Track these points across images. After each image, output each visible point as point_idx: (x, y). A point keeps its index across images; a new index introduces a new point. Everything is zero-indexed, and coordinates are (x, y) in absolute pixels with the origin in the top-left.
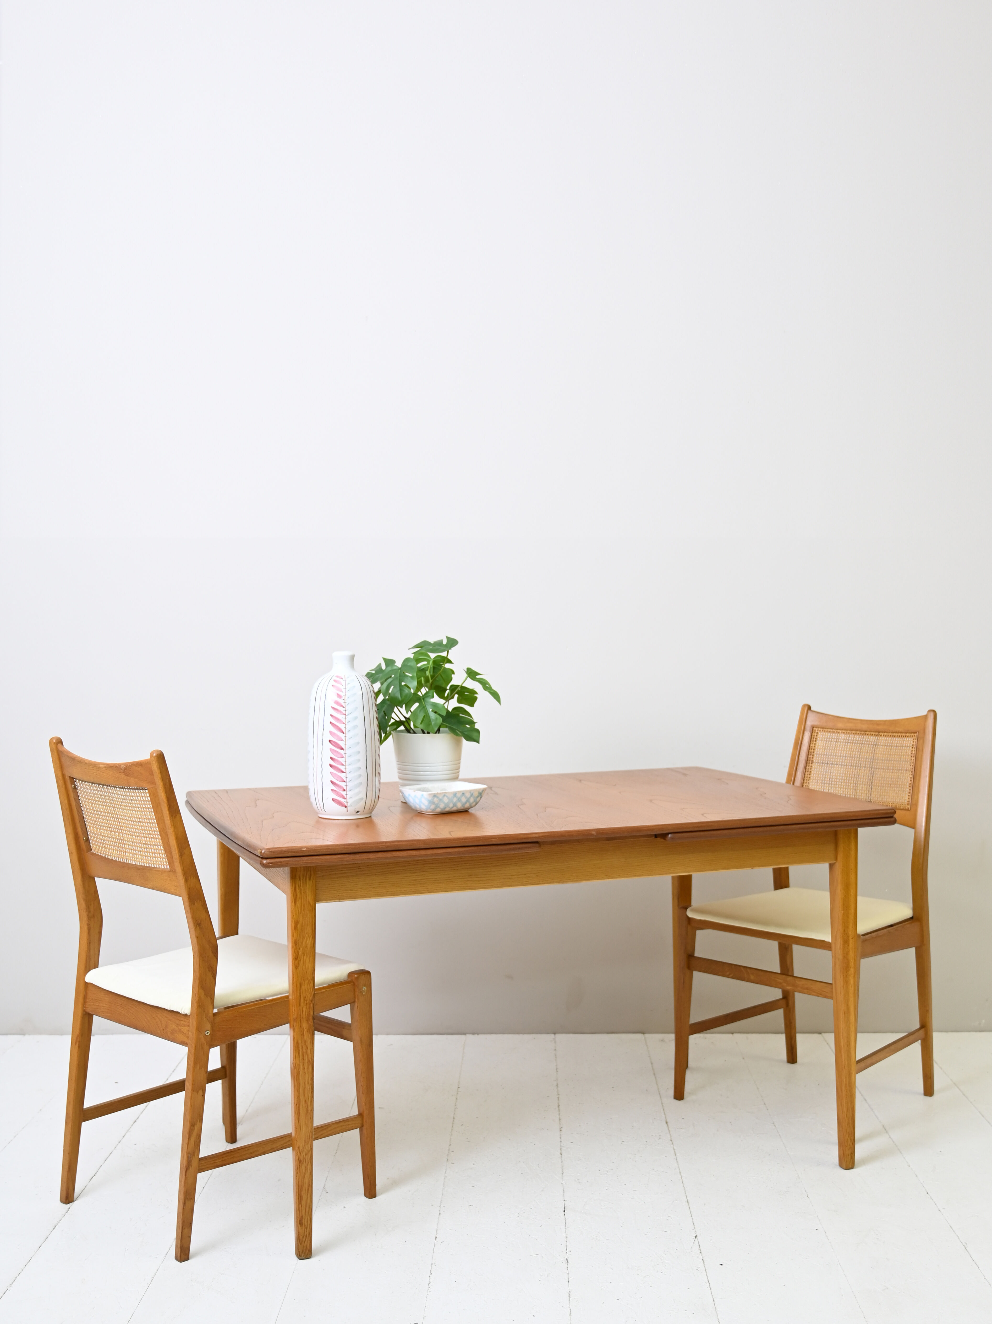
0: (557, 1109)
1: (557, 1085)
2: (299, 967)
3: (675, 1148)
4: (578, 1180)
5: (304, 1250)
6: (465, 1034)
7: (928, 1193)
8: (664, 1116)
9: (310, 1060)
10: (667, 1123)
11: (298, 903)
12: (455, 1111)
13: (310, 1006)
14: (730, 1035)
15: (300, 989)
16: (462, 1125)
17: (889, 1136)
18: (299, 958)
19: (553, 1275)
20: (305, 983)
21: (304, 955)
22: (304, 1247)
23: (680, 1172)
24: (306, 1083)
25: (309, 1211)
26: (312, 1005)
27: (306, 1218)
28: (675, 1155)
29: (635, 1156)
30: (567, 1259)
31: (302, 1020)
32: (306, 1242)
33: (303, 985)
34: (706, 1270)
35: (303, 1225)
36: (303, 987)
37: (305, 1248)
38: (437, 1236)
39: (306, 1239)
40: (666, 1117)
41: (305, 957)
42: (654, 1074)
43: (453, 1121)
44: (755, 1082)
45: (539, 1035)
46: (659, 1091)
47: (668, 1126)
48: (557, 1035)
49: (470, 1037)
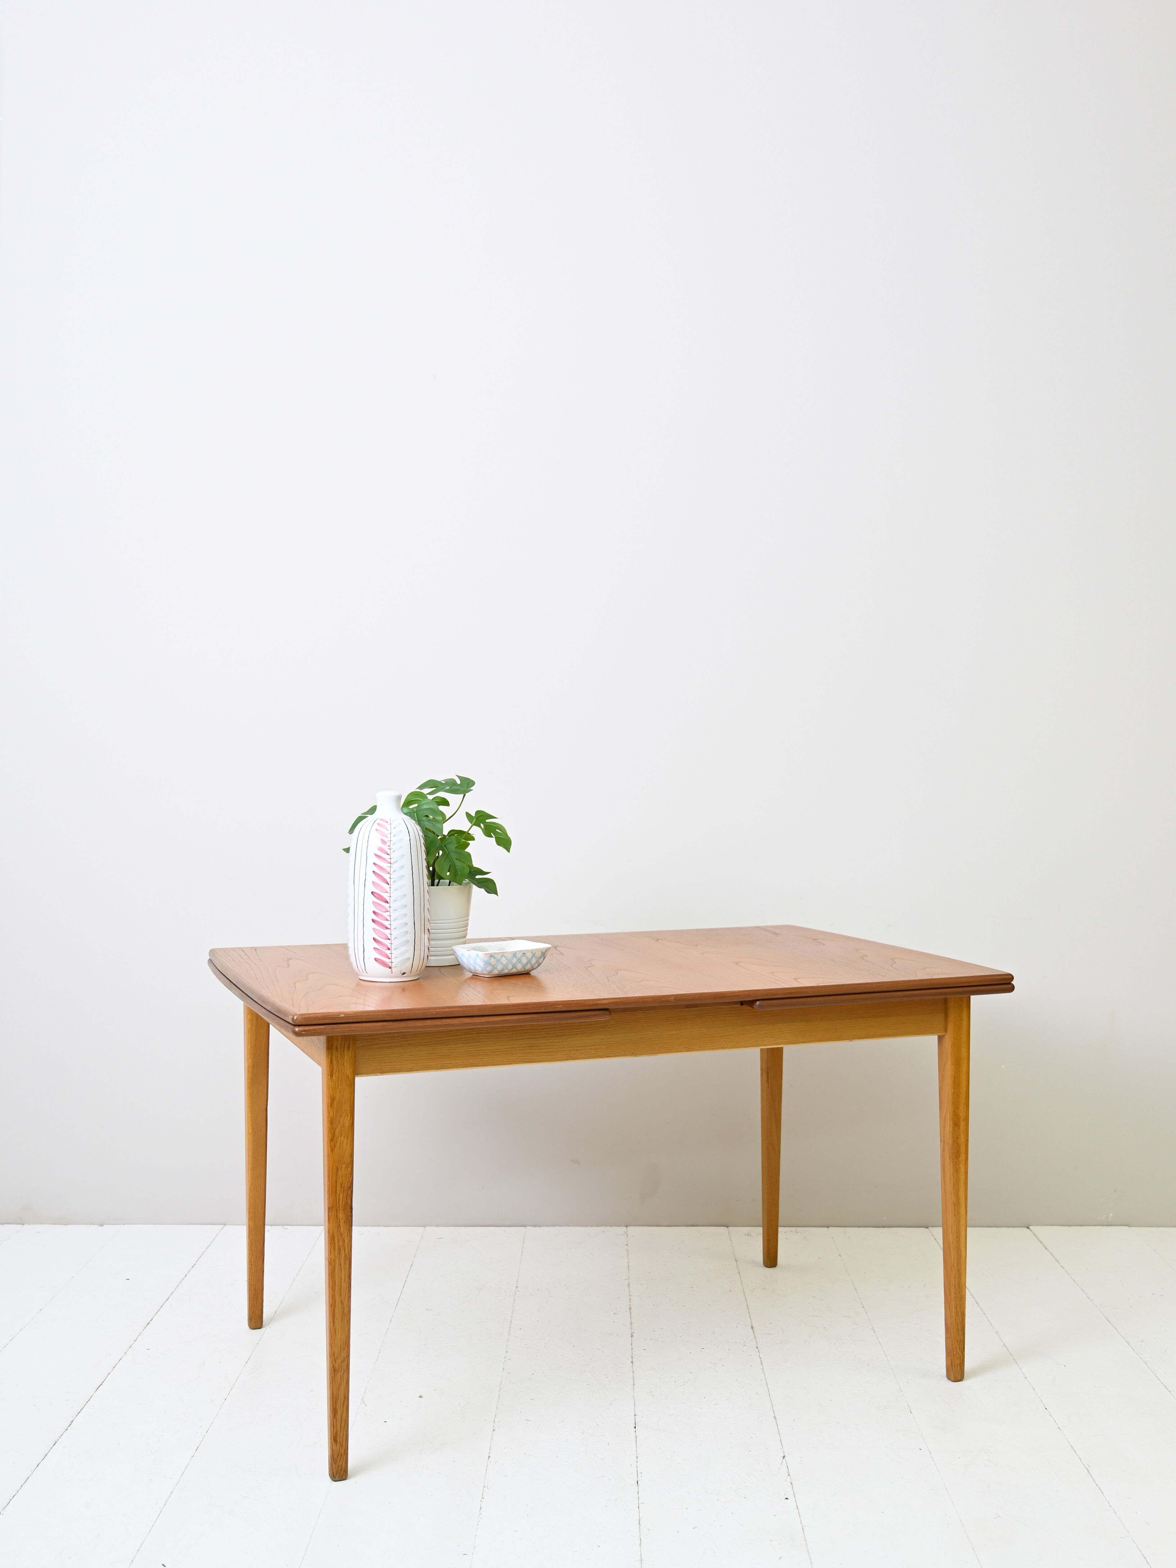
0: (629, 1312)
1: (629, 1285)
2: (335, 1150)
3: (761, 1356)
4: (651, 1392)
5: (339, 1470)
6: (525, 1226)
7: (1046, 1409)
8: (749, 1320)
9: (348, 1255)
10: (752, 1328)
11: (334, 1076)
12: (512, 1313)
13: (347, 1194)
14: (826, 1229)
15: (337, 1175)
16: (520, 1329)
17: (1004, 1344)
18: (335, 1138)
19: (621, 1500)
20: (342, 1168)
21: (341, 1136)
22: (339, 1467)
23: (767, 1384)
24: (343, 1281)
25: (345, 1424)
26: (349, 1193)
27: (342, 1435)
28: (762, 1364)
29: (716, 1365)
30: (637, 1482)
31: (338, 1210)
32: (341, 1461)
33: (340, 1170)
34: (794, 1495)
35: (338, 1442)
36: (340, 1172)
38: (490, 1455)
39: (341, 1458)
40: (751, 1322)
41: (342, 1138)
42: (739, 1273)
43: (511, 1324)
44: (853, 1282)
45: (609, 1228)
46: (744, 1292)
47: (753, 1331)
48: (629, 1228)
49: (530, 1229)
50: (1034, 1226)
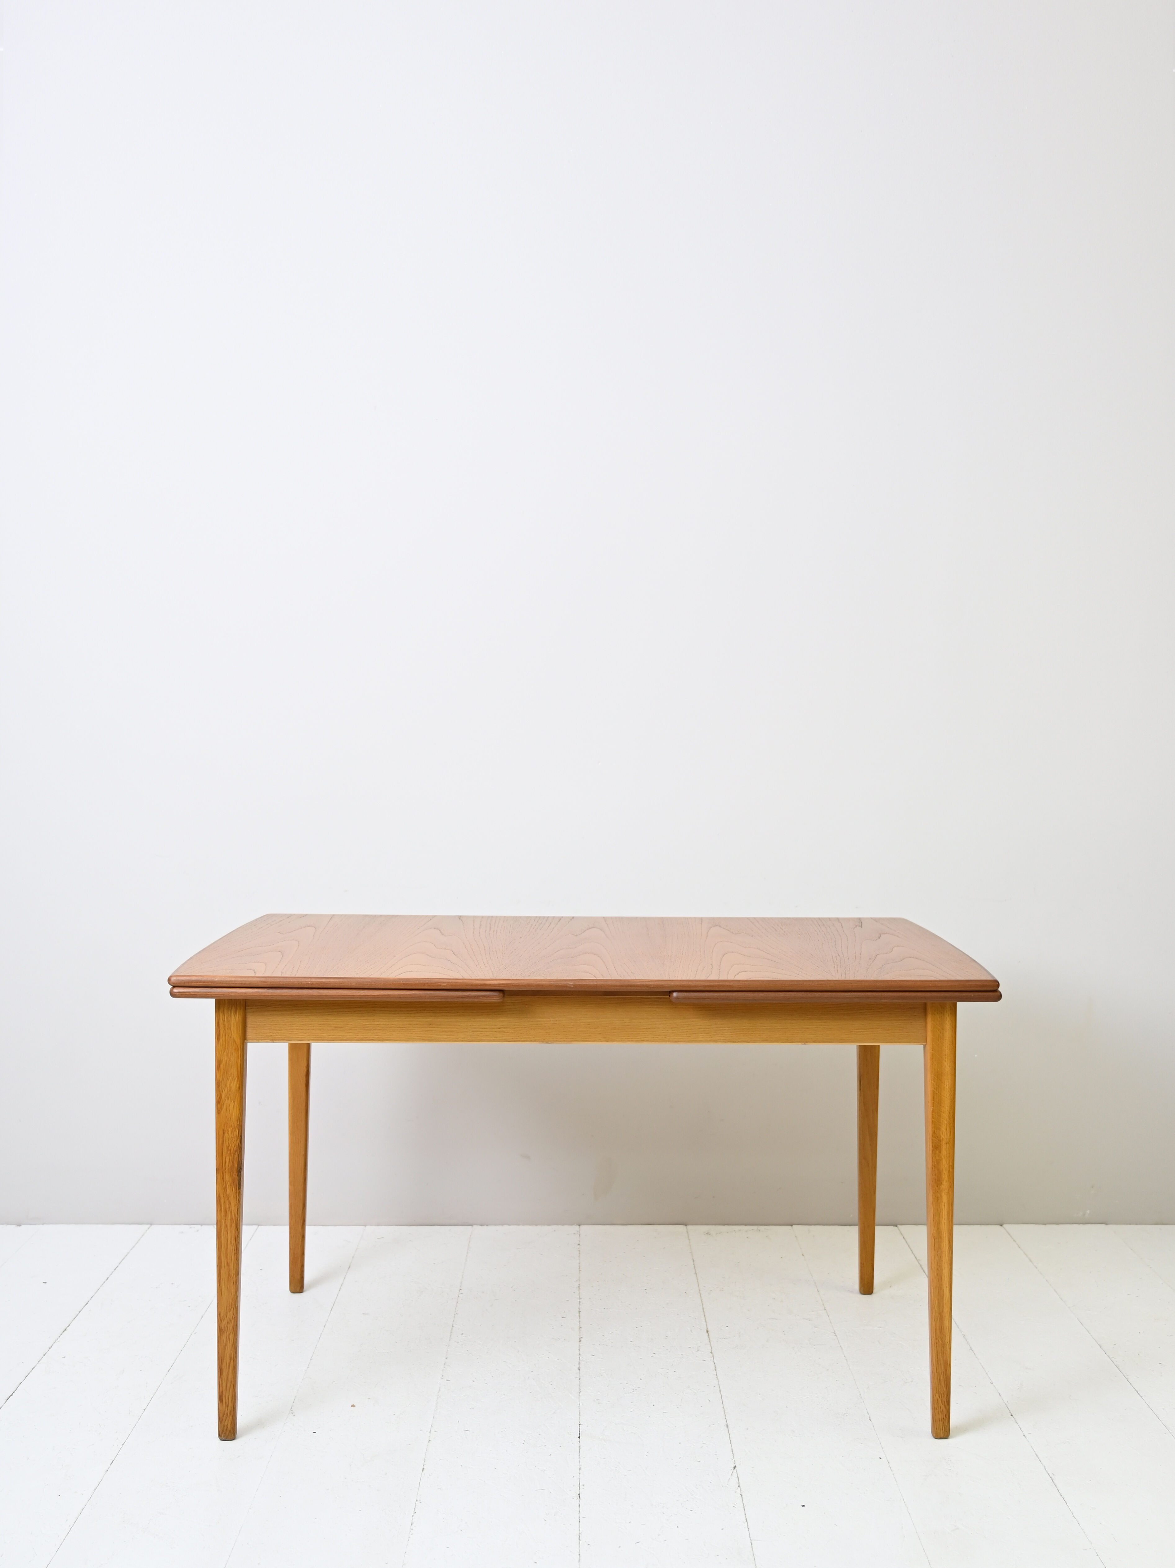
0: (578, 1315)
1: (579, 1287)
2: (222, 1112)
3: (715, 1362)
4: (598, 1400)
5: (225, 1430)
6: (472, 1225)
7: (1012, 1415)
8: (704, 1323)
9: (234, 1217)
10: (707, 1331)
11: (221, 1040)
12: (454, 1317)
13: (234, 1157)
14: (790, 1227)
15: (223, 1137)
16: (462, 1334)
17: (971, 1348)
18: (221, 1101)
19: (561, 1514)
20: (228, 1131)
21: (228, 1099)
22: (224, 1426)
23: (720, 1391)
24: (229, 1242)
25: (230, 1386)
26: (236, 1156)
27: (227, 1395)
28: (716, 1370)
29: (667, 1371)
30: (579, 1495)
31: (224, 1172)
32: (226, 1421)
33: (226, 1132)
34: (744, 1507)
35: (224, 1402)
36: (226, 1134)
37: (225, 1428)
38: (424, 1467)
39: (226, 1418)
40: (707, 1325)
41: (229, 1101)
42: (696, 1274)
43: (452, 1329)
44: (815, 1283)
45: (560, 1227)
46: (700, 1294)
47: (709, 1335)
48: (583, 1227)
49: (477, 1228)
50: (1008, 1225)
